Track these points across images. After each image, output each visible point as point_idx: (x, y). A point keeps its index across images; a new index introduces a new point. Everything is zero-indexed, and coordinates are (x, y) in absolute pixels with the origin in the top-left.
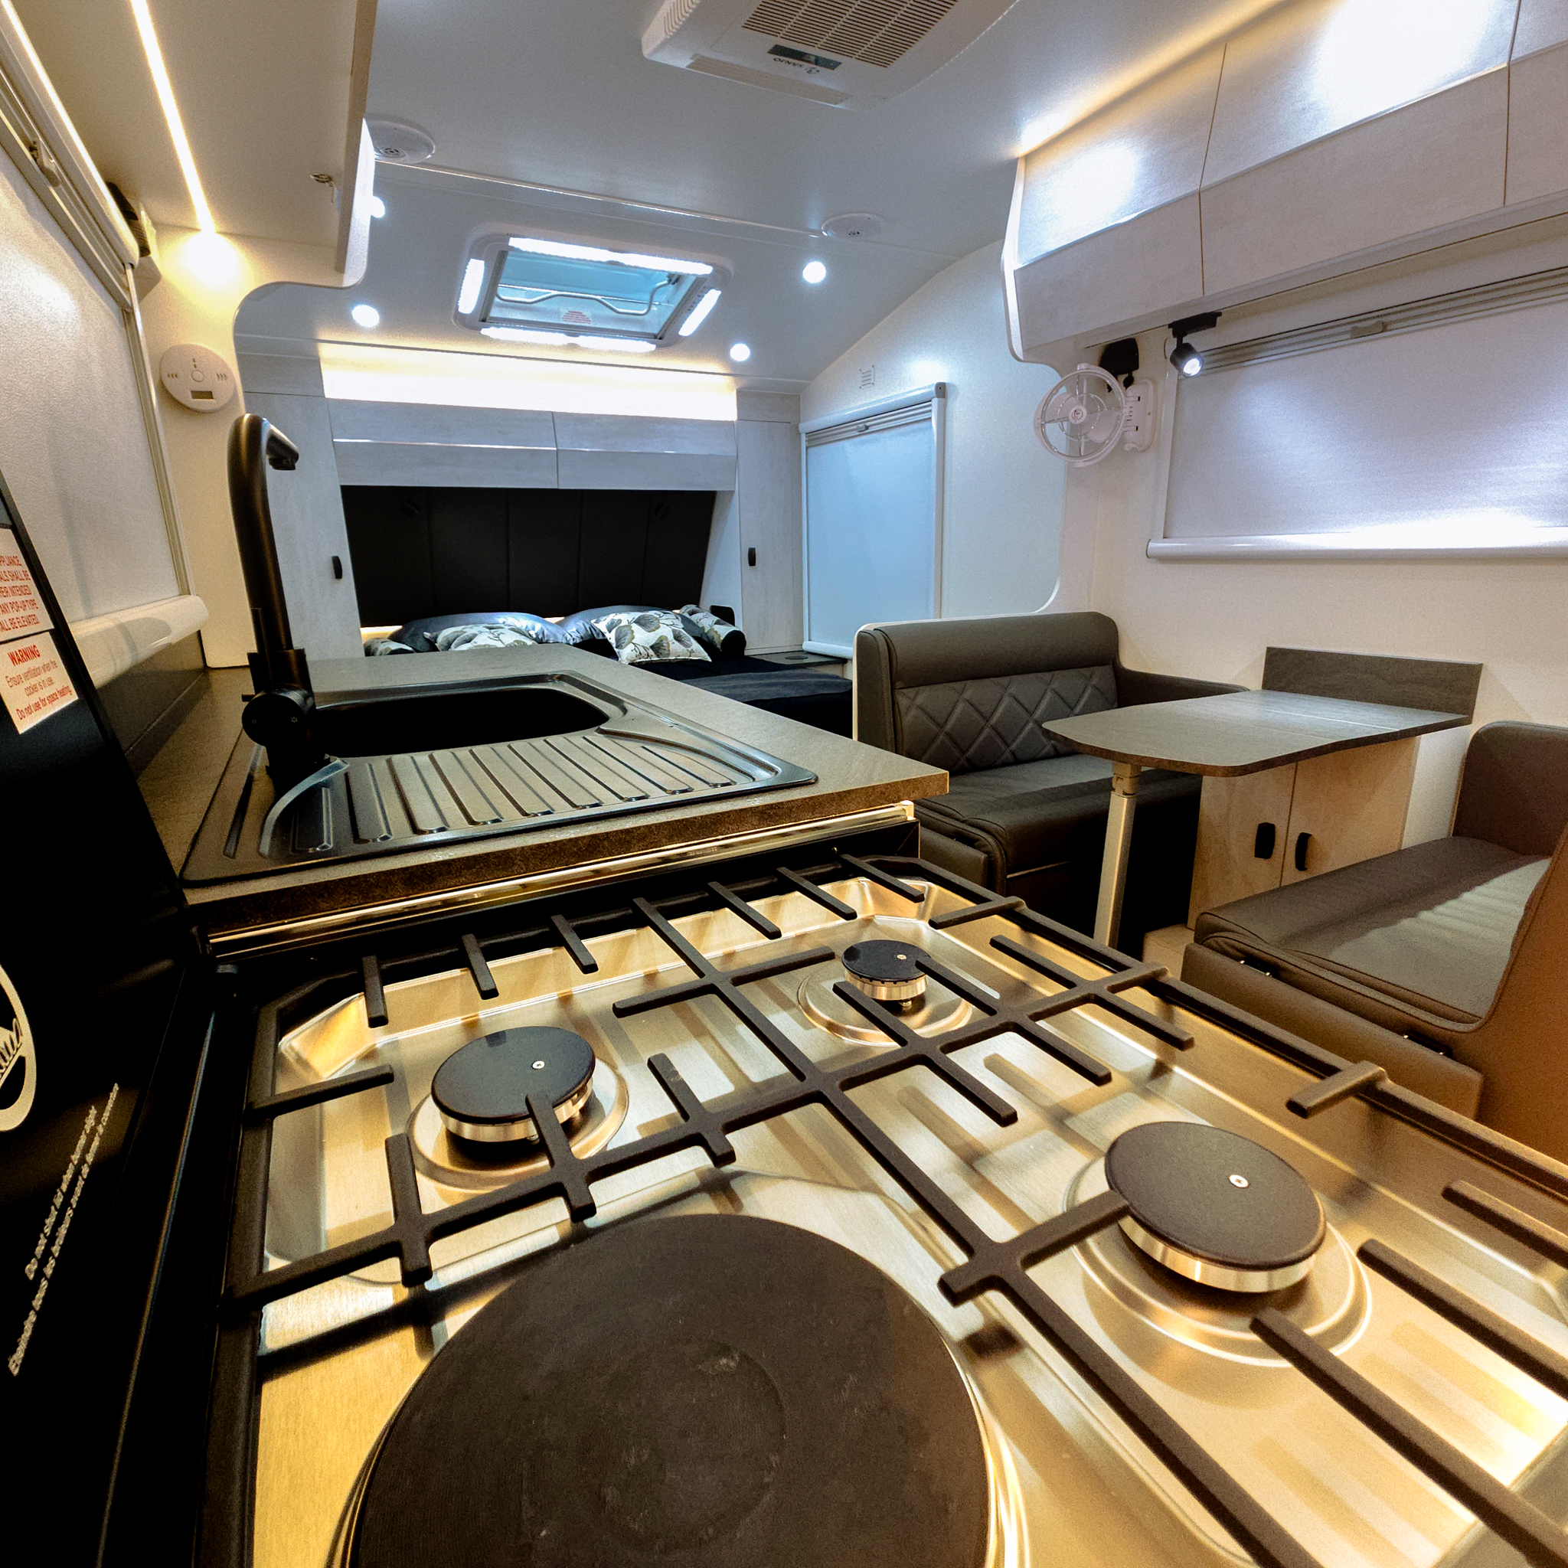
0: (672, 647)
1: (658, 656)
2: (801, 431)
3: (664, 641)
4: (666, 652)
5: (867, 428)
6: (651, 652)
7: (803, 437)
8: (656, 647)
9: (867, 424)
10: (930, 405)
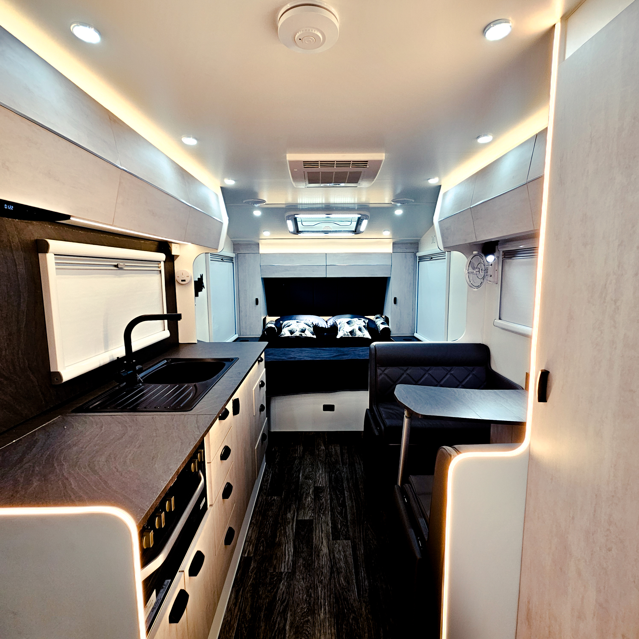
0: (357, 333)
1: (351, 335)
2: (417, 256)
3: (355, 330)
4: (355, 334)
5: (432, 258)
6: (349, 334)
7: (418, 257)
8: (352, 332)
9: (432, 257)
10: (445, 254)
